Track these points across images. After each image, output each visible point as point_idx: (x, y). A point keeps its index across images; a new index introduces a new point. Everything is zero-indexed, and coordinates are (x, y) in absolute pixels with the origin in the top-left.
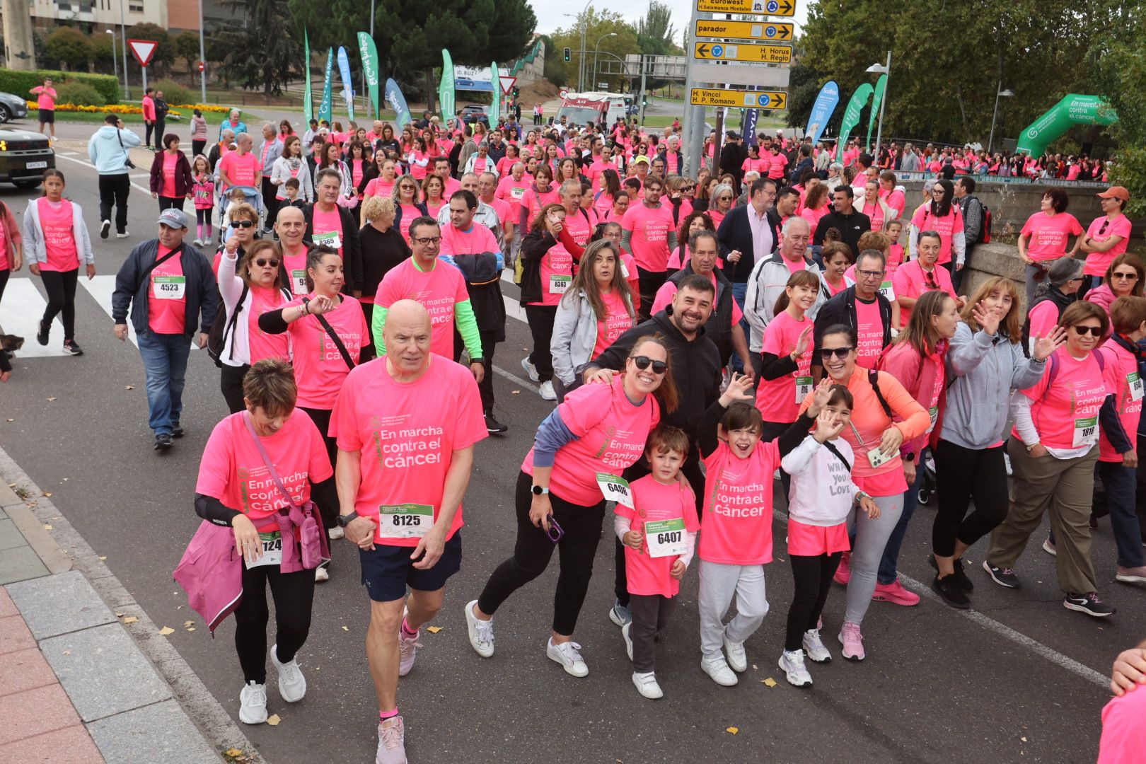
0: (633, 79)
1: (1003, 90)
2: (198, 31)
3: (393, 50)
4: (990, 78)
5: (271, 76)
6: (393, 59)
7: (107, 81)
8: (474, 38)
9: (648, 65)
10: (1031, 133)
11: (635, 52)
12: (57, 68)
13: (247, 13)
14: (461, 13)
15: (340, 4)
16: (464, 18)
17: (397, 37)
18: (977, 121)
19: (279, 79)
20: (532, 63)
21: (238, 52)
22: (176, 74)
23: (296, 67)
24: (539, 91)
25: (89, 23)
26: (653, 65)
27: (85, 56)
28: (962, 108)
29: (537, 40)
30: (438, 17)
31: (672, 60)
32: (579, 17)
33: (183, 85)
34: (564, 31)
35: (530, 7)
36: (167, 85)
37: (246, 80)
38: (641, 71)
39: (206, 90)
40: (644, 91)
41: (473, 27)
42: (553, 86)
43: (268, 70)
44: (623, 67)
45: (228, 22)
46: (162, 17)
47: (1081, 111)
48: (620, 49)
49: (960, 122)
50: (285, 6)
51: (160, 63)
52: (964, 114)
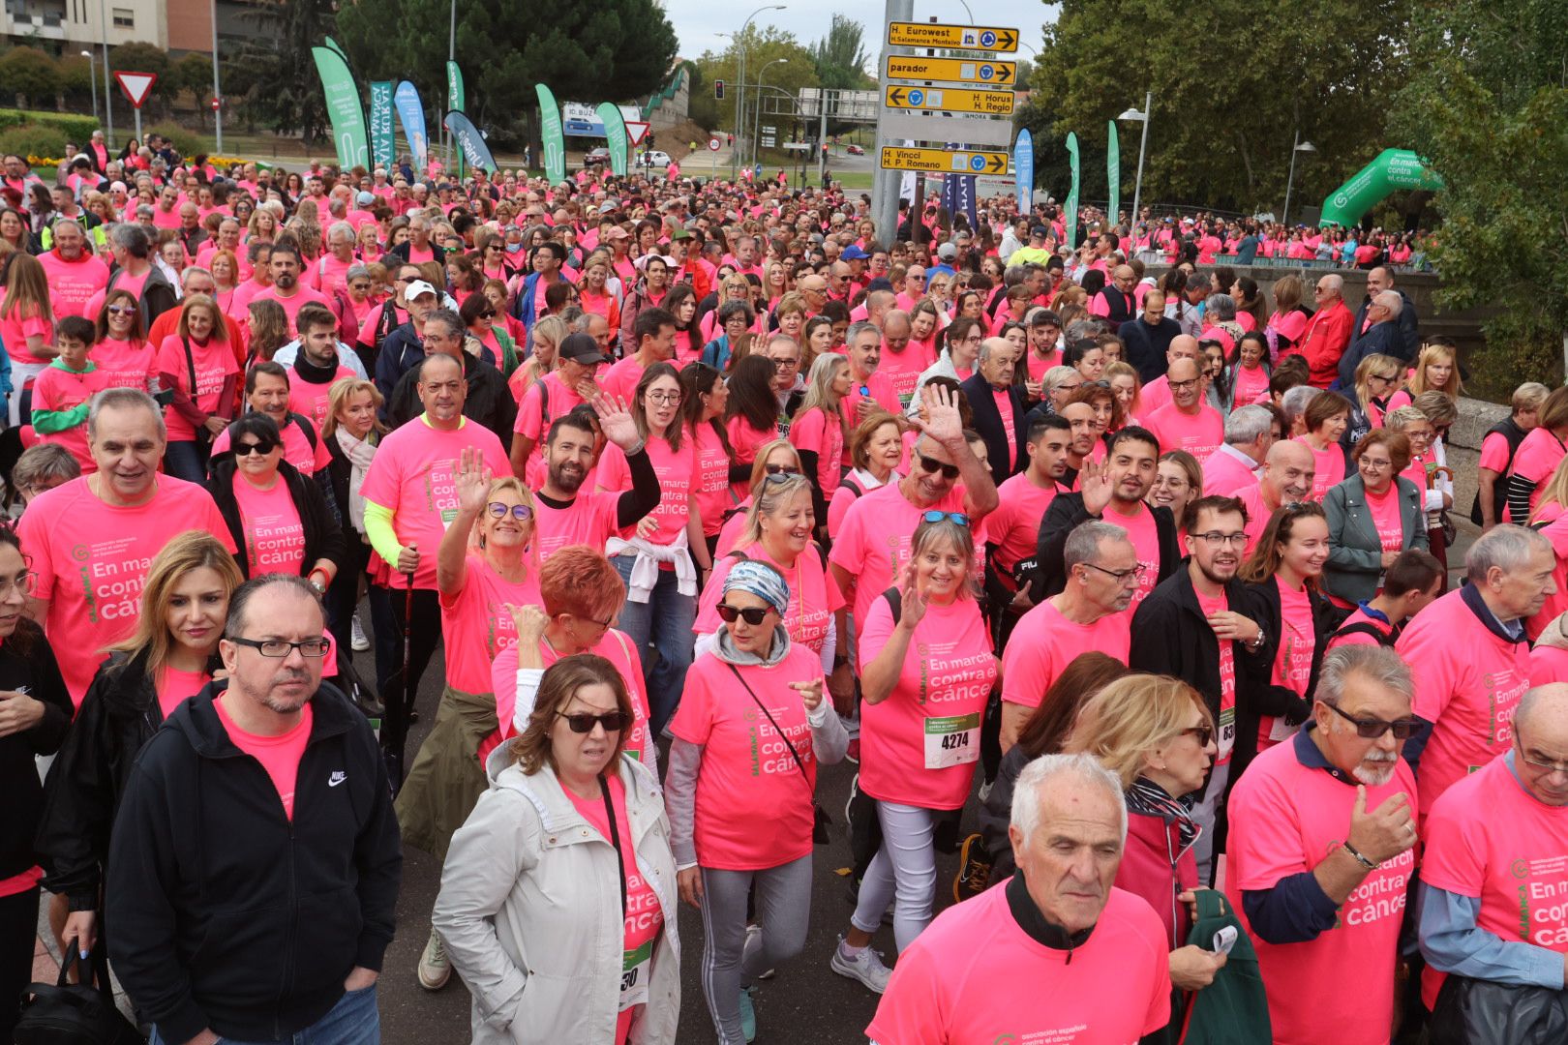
0: (810, 123)
1: (1301, 143)
2: (211, 54)
3: (481, 82)
4: (1283, 127)
5: (313, 117)
6: (481, 94)
7: (83, 125)
8: (593, 66)
9: (829, 103)
10: (1338, 200)
11: (812, 86)
12: (12, 104)
13: (279, 30)
14: (574, 32)
15: (407, 19)
16: (578, 39)
17: (486, 65)
18: (1266, 184)
19: (324, 120)
20: (672, 99)
21: (266, 83)
22: (179, 113)
24: (682, 138)
25: (57, 41)
26: (836, 103)
27: (52, 87)
28: (1248, 167)
29: (678, 68)
31: (862, 96)
32: (735, 37)
33: (191, 128)
34: (716, 54)
35: (669, 23)
36: (169, 127)
37: (278, 121)
38: (820, 111)
39: (223, 135)
40: (823, 139)
41: (591, 51)
42: (701, 131)
43: (308, 109)
44: (797, 106)
45: (253, 42)
46: (160, 34)
47: (1402, 171)
48: (792, 81)
49: (1246, 183)
50: (333, 20)
51: (158, 97)
52: (1250, 172)
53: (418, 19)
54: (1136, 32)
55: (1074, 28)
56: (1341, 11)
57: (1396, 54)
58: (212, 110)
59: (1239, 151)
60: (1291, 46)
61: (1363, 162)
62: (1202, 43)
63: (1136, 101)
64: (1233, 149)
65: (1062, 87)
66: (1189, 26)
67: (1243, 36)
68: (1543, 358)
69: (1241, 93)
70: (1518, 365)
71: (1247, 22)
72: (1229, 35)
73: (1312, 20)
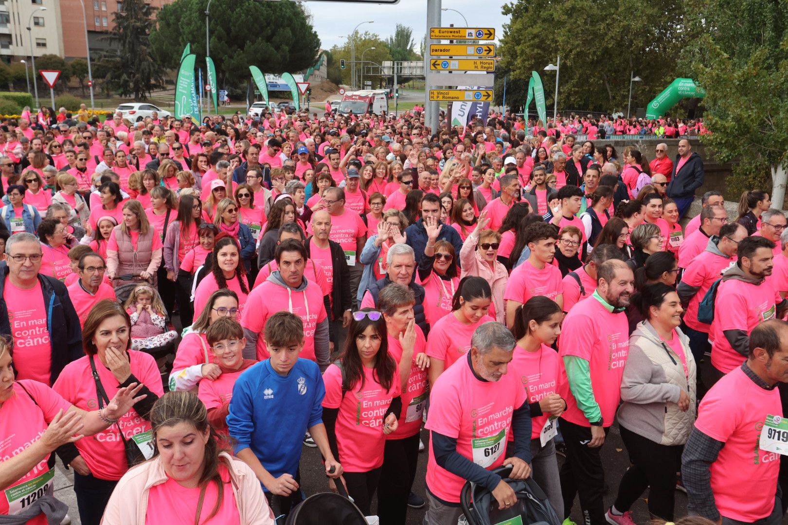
0: (388, 78)
1: (634, 77)
2: (86, 58)
3: (223, 67)
4: (625, 69)
5: (139, 87)
6: (224, 72)
7: (24, 97)
8: (279, 56)
9: (398, 68)
10: (654, 105)
11: (388, 60)
13: (120, 45)
14: (269, 39)
15: (185, 37)
16: (271, 43)
17: (225, 57)
18: (618, 98)
19: (145, 89)
20: (319, 70)
21: (115, 72)
22: (72, 89)
23: (156, 80)
24: (325, 89)
25: (8, 56)
26: (401, 68)
27: (6, 79)
28: (609, 90)
29: (321, 54)
30: (253, 42)
31: (414, 64)
32: (349, 38)
33: (78, 96)
34: (339, 47)
35: (315, 32)
36: (67, 97)
37: (121, 90)
38: (393, 72)
39: (95, 98)
40: (396, 86)
41: (277, 48)
42: (334, 85)
43: (136, 83)
44: (381, 70)
45: (107, 52)
46: (60, 50)
47: (685, 89)
48: (378, 58)
49: (607, 98)
50: (147, 39)
51: (60, 81)
52: (610, 93)
53: (190, 37)
54: (550, 26)
55: (518, 26)
56: (649, 11)
57: (678, 31)
58: (88, 87)
59: (604, 83)
60: (626, 30)
61: (665, 85)
62: (582, 30)
63: (552, 61)
64: (602, 82)
65: (514, 55)
66: (575, 23)
67: (602, 26)
68: (761, 178)
69: (603, 55)
70: (749, 182)
71: (604, 19)
72: (595, 26)
73: (635, 17)
